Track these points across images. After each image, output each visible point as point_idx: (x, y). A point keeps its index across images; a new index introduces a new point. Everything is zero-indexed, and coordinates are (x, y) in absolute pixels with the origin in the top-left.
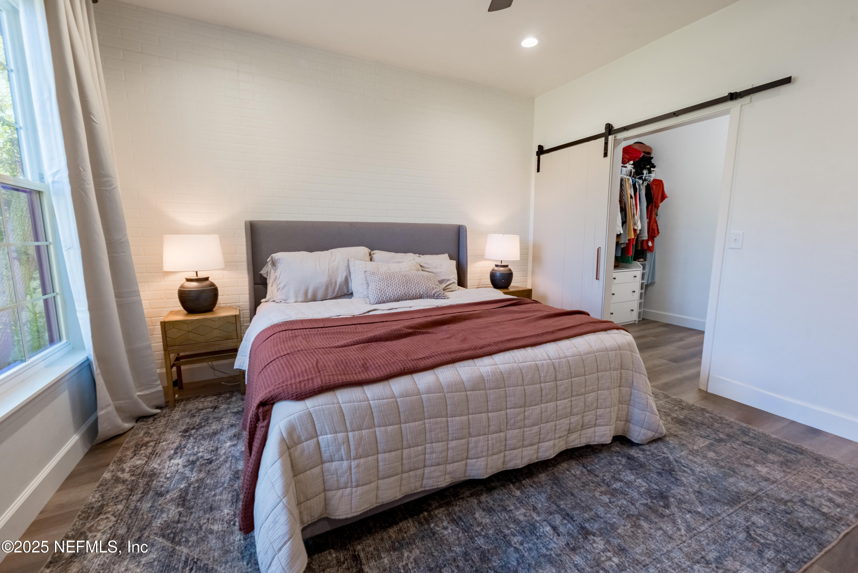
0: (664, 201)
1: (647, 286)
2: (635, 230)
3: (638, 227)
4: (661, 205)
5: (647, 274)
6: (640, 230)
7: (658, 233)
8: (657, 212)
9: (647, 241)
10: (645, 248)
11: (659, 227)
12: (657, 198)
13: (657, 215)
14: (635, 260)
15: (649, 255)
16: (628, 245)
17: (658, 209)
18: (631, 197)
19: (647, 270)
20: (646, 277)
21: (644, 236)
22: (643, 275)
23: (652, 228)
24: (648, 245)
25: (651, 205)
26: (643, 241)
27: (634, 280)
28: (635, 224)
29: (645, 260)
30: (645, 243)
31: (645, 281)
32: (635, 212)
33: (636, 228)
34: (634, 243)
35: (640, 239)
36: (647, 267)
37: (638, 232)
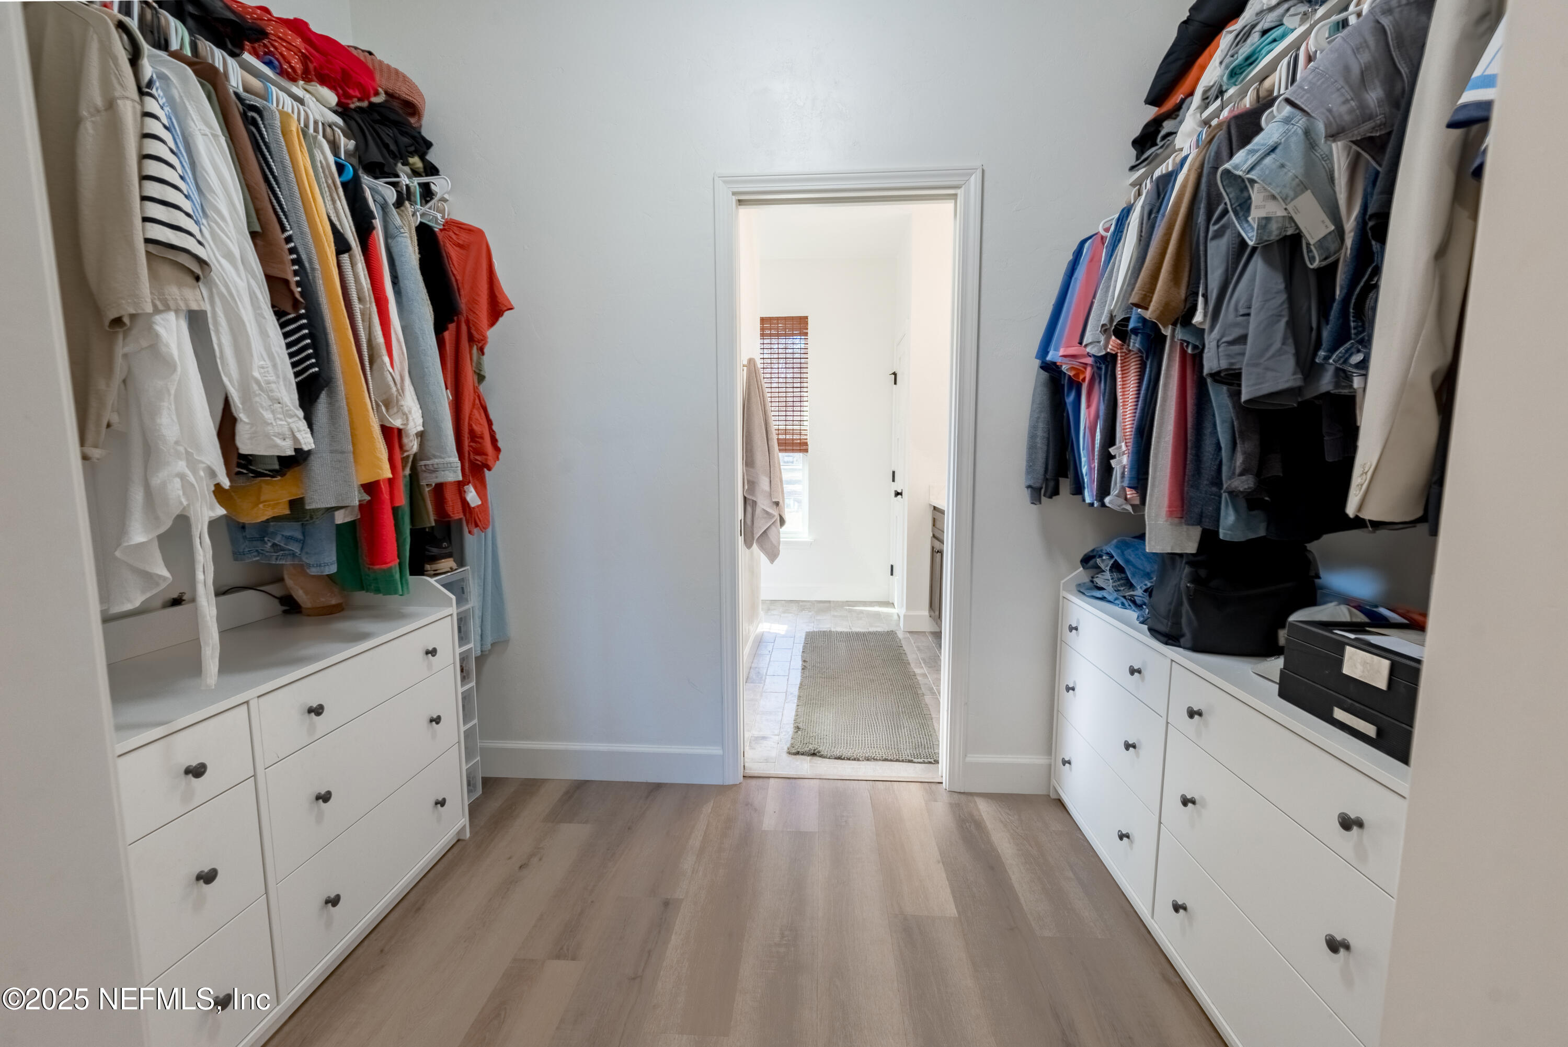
0: (501, 320)
1: (481, 660)
2: (392, 436)
3: (406, 416)
4: (492, 334)
5: (478, 613)
6: (421, 435)
7: (497, 450)
8: (479, 364)
9: (460, 486)
10: (456, 513)
11: (494, 428)
12: (473, 301)
13: (481, 378)
14: (417, 569)
15: (472, 541)
16: (369, 511)
17: (481, 351)
18: (342, 246)
19: (474, 602)
20: (474, 628)
21: (448, 466)
22: (462, 622)
23: (472, 432)
24: (465, 503)
25: (452, 326)
26: (439, 489)
27: (430, 667)
28: (388, 403)
29: (461, 563)
30: (450, 496)
31: (472, 645)
32: (380, 339)
33: (397, 423)
34: (403, 500)
35: (428, 481)
36: (474, 589)
37: (413, 446)
